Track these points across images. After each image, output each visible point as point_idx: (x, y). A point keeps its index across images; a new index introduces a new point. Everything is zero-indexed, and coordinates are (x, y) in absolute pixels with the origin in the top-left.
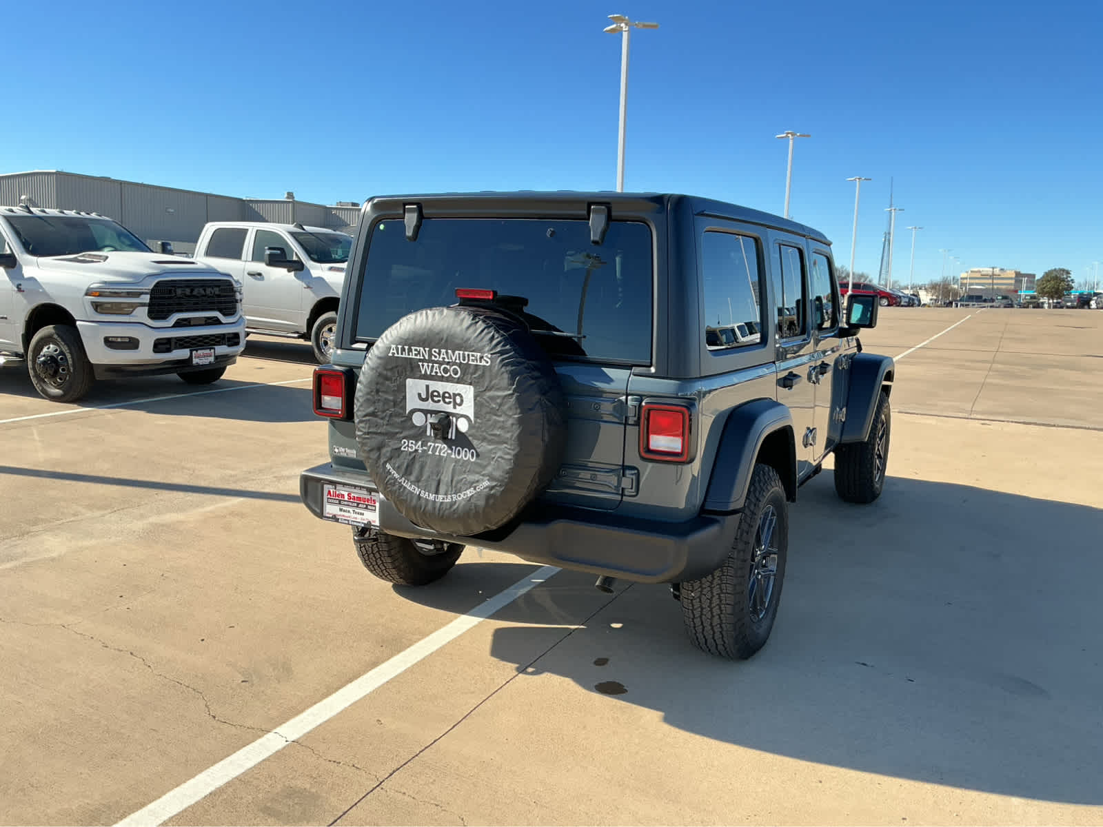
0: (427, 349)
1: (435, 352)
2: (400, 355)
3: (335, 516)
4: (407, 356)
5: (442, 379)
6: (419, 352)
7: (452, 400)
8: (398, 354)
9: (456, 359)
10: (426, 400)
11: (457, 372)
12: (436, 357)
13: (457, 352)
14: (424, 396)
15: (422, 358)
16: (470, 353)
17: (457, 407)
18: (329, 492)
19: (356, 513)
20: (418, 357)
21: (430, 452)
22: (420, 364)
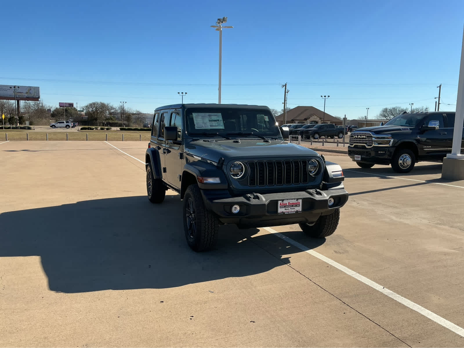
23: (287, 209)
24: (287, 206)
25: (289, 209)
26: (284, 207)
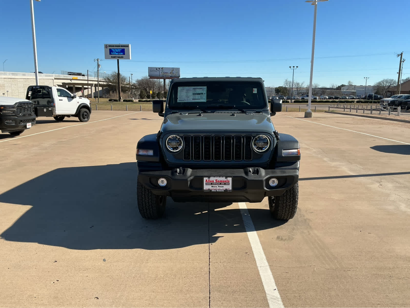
23: (214, 187)
24: (214, 184)
25: (216, 187)
26: (210, 184)
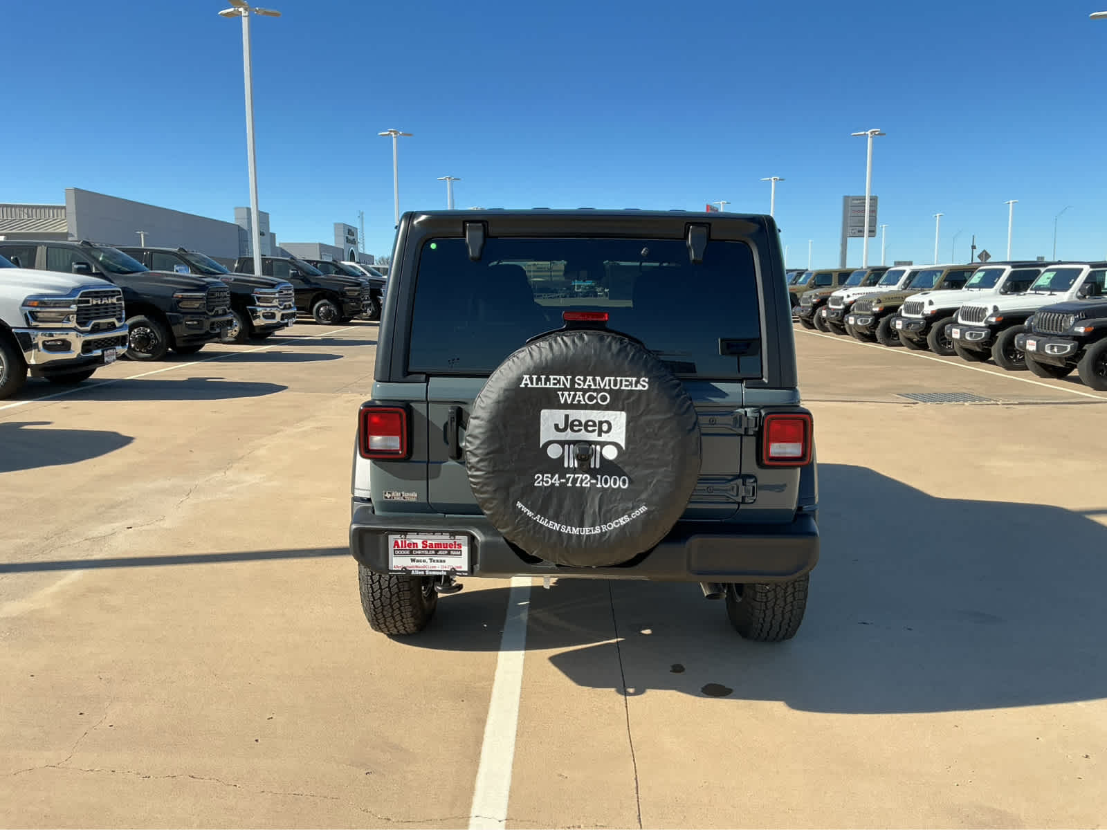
0: (569, 377)
1: (579, 379)
2: (535, 386)
3: (405, 568)
4: (543, 386)
5: (586, 407)
6: (559, 381)
7: (597, 428)
8: (532, 384)
9: (605, 385)
10: (565, 430)
11: (606, 398)
12: (579, 385)
13: (607, 378)
14: (561, 426)
15: (562, 386)
16: (624, 379)
17: (603, 434)
18: (396, 543)
19: (434, 561)
20: (558, 386)
21: (569, 485)
22: (560, 393)
